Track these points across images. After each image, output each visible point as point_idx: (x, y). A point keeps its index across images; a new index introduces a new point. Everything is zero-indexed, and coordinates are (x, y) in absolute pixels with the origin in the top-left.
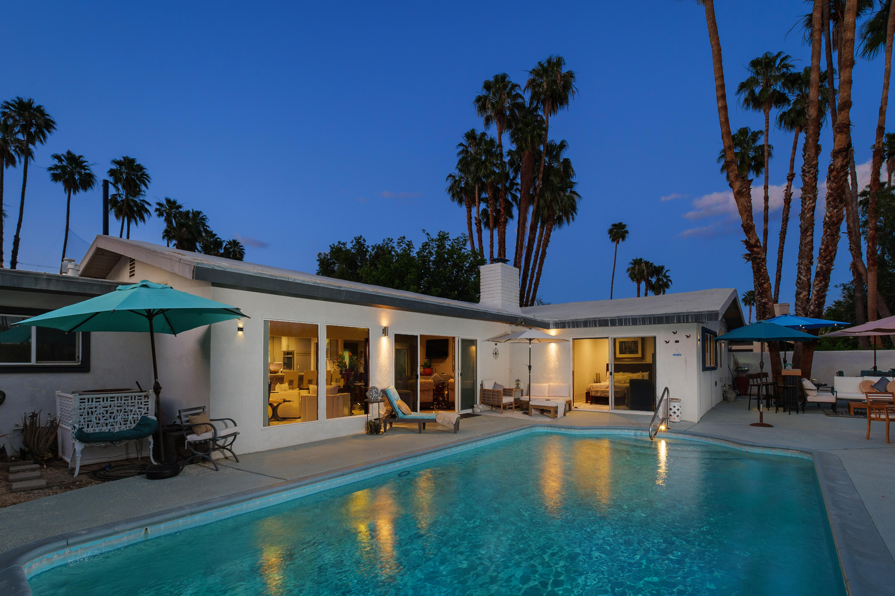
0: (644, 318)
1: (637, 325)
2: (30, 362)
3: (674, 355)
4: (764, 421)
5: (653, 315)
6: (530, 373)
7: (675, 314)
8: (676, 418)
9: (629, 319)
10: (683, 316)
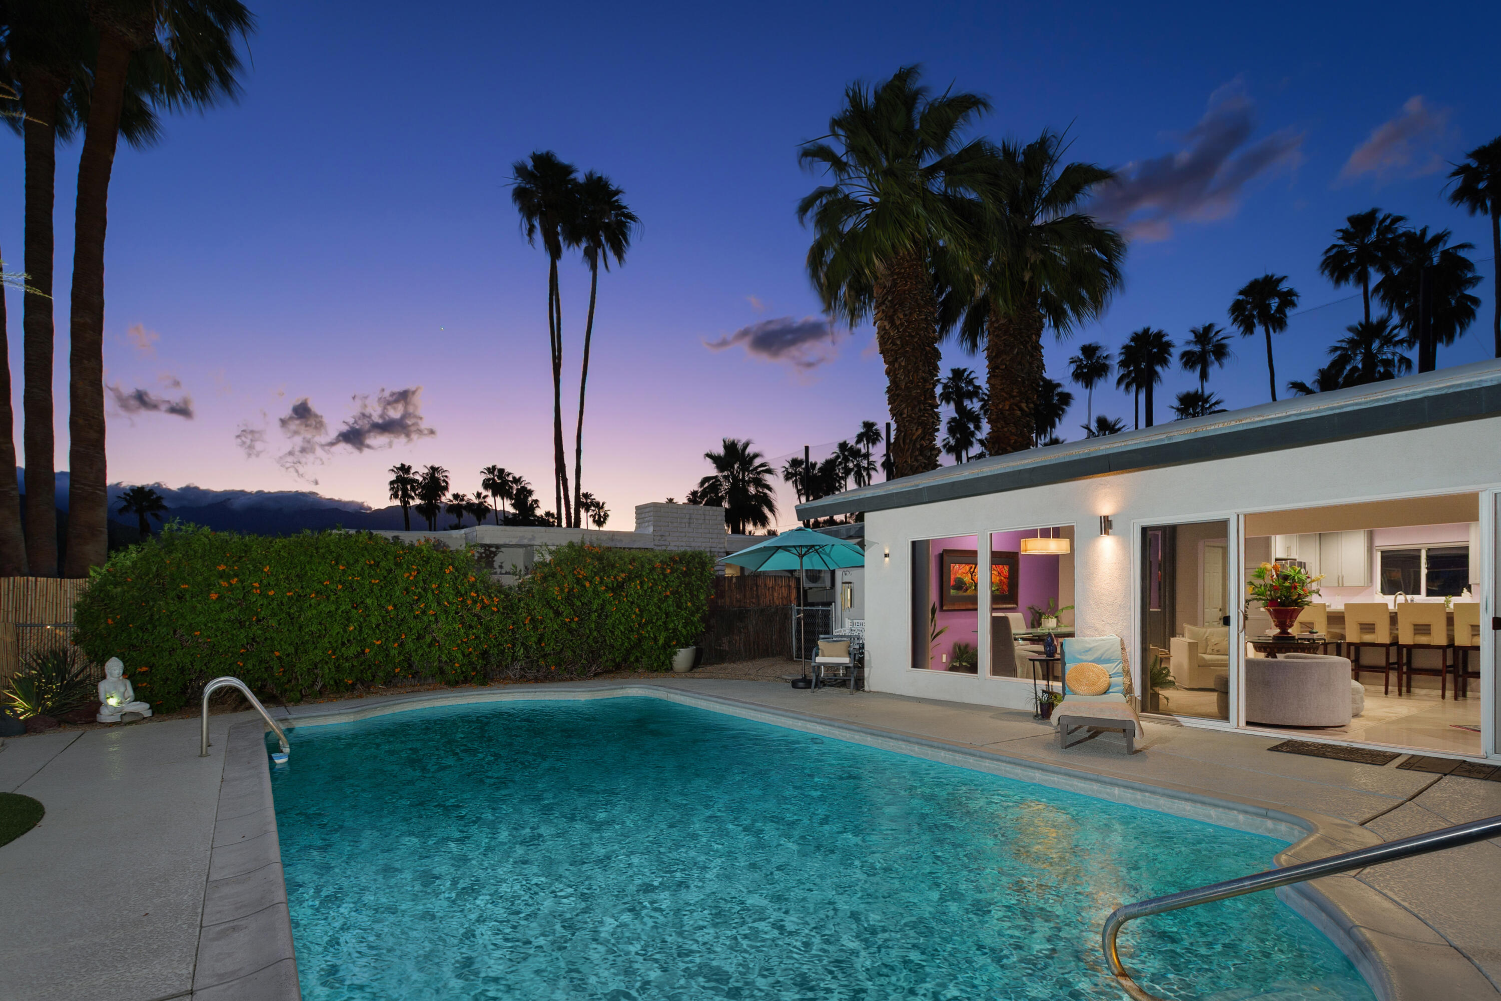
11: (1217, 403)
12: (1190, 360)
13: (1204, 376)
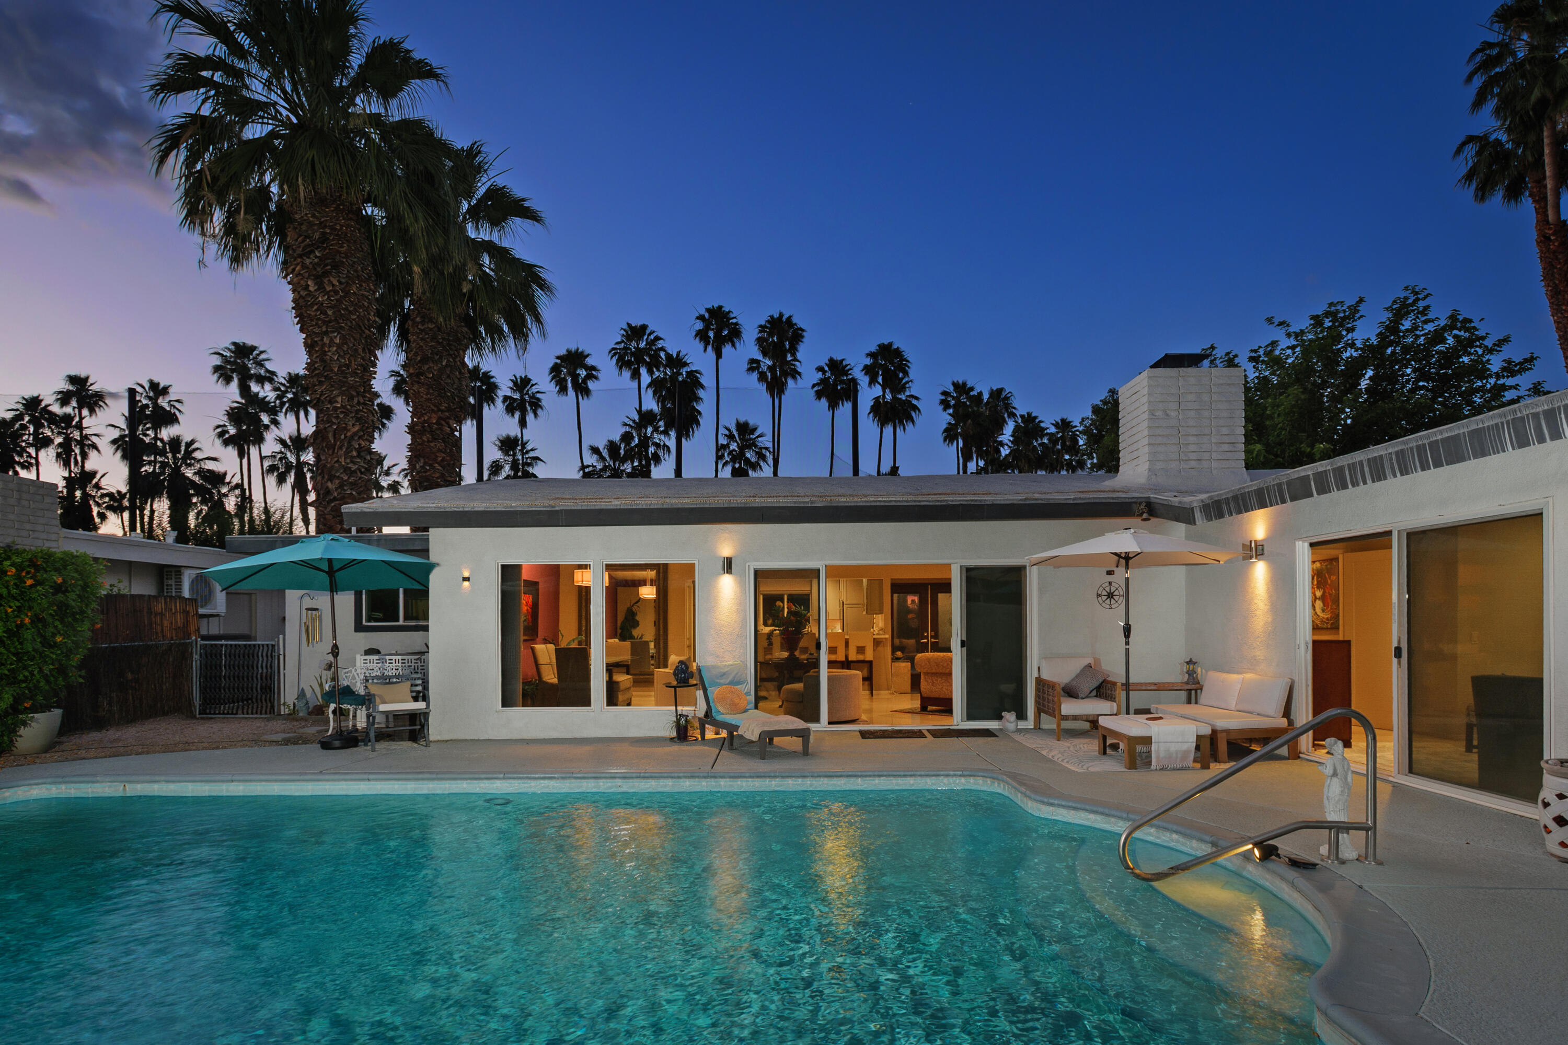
2: (398, 621)
6: (1127, 643)
11: (532, 450)
12: (511, 406)
13: (523, 423)
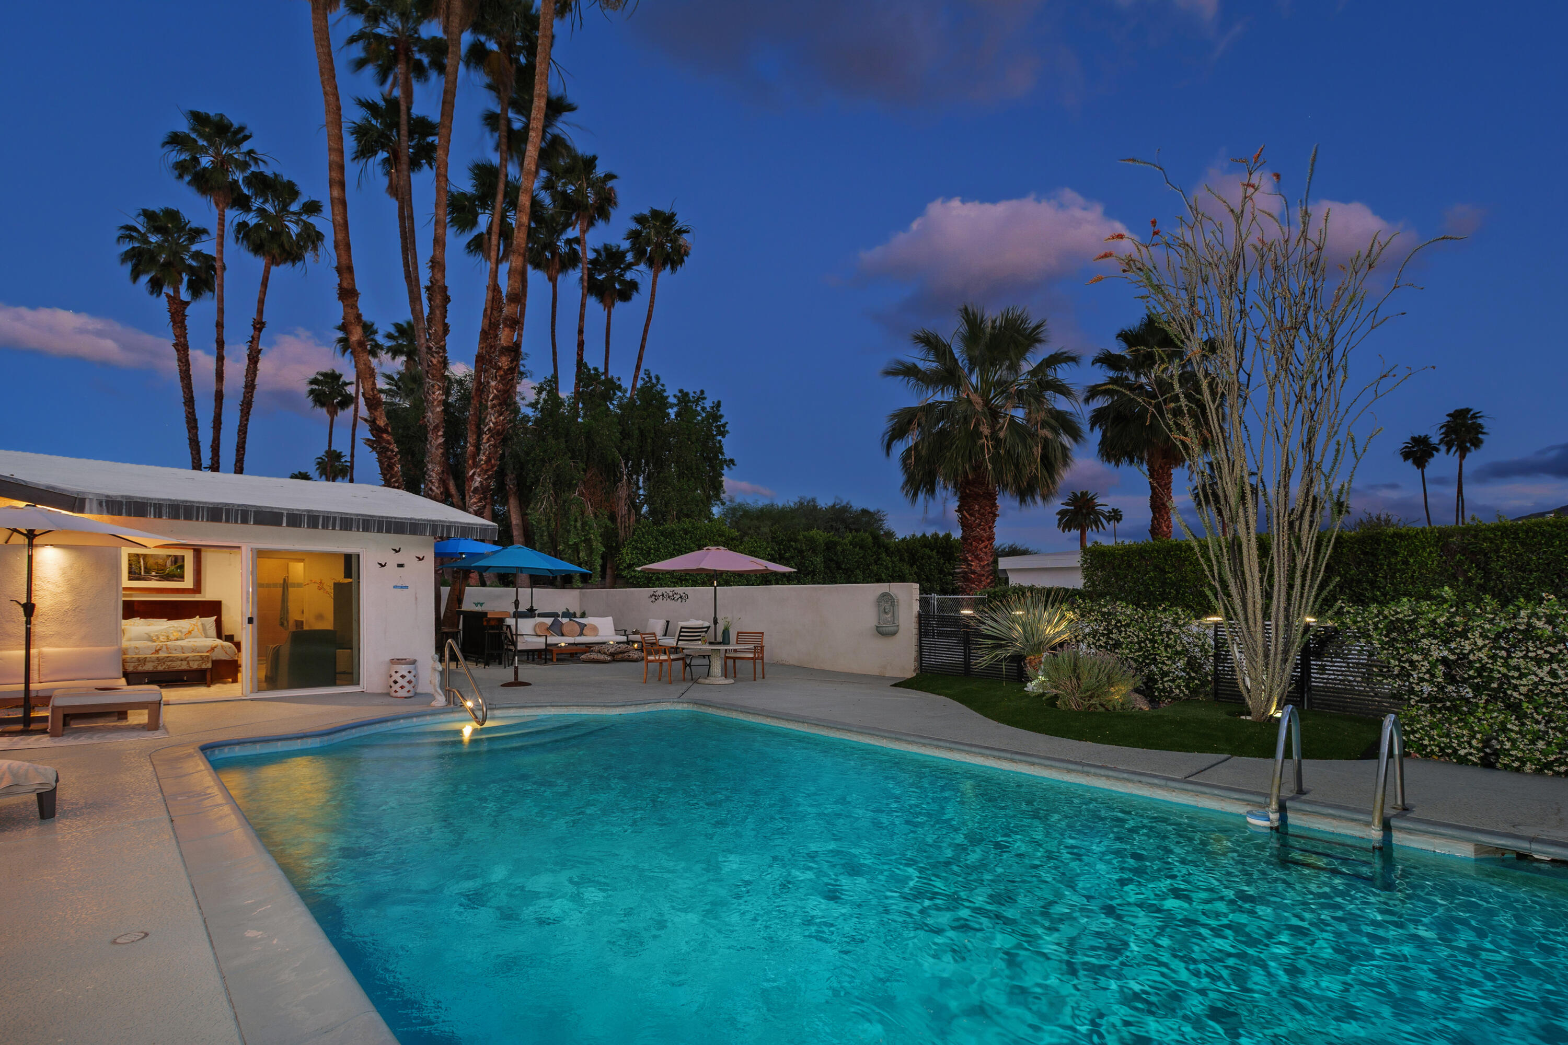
0: (368, 520)
1: (351, 530)
3: (395, 587)
4: (520, 679)
5: (387, 517)
6: (28, 622)
7: (430, 521)
8: (399, 690)
9: (335, 518)
10: (443, 526)
